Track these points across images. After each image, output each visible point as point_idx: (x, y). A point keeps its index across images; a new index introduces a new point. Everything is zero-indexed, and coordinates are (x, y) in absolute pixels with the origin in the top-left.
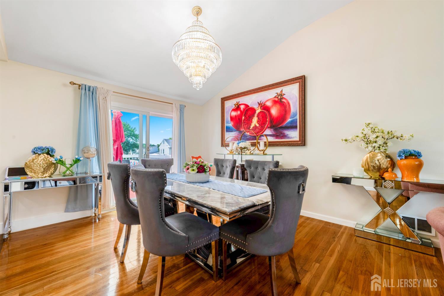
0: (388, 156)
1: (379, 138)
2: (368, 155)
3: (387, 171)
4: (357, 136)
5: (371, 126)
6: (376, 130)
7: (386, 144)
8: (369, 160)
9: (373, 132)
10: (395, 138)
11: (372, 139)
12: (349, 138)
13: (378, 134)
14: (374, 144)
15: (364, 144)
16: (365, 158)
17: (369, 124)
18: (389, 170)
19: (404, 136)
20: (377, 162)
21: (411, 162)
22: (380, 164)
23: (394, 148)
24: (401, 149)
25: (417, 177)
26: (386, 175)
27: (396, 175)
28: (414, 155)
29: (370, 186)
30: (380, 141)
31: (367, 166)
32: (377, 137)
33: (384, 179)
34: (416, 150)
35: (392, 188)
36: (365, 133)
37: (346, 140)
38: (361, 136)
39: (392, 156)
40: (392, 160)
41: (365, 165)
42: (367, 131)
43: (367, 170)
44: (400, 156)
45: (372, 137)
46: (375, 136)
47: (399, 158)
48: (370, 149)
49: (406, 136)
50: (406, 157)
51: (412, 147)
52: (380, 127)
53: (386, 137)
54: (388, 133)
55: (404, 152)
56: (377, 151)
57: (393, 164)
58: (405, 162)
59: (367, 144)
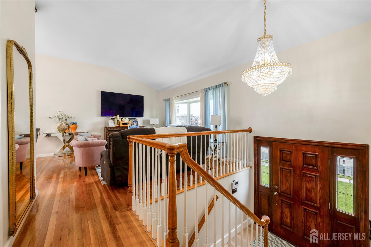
0: (67, 124)
1: (63, 118)
2: (60, 124)
3: (67, 130)
4: (55, 116)
5: (61, 112)
6: (63, 114)
7: (66, 120)
8: (60, 126)
9: (62, 115)
10: (69, 118)
11: (61, 118)
12: (51, 117)
13: (63, 116)
14: (62, 120)
15: (58, 119)
16: (58, 125)
17: (60, 111)
18: (67, 129)
19: (72, 117)
20: (63, 127)
21: (74, 126)
22: (64, 128)
23: (69, 121)
24: (71, 122)
25: (76, 131)
26: (66, 131)
27: (70, 131)
28: (74, 124)
29: (60, 136)
30: (64, 119)
31: (59, 128)
32: (63, 117)
33: (65, 132)
34: (76, 122)
35: (68, 135)
36: (58, 115)
37: (50, 118)
38: (57, 116)
39: (68, 124)
40: (68, 125)
41: (58, 128)
42: (59, 114)
43: (59, 130)
44: (71, 124)
45: (61, 117)
46: (62, 117)
47: (70, 125)
48: (60, 121)
49: (73, 117)
50: (73, 124)
51: (74, 121)
52: (65, 113)
53: (66, 117)
54: (67, 116)
55: (72, 123)
56: (63, 122)
57: (69, 127)
58: (72, 126)
59: (59, 119)
